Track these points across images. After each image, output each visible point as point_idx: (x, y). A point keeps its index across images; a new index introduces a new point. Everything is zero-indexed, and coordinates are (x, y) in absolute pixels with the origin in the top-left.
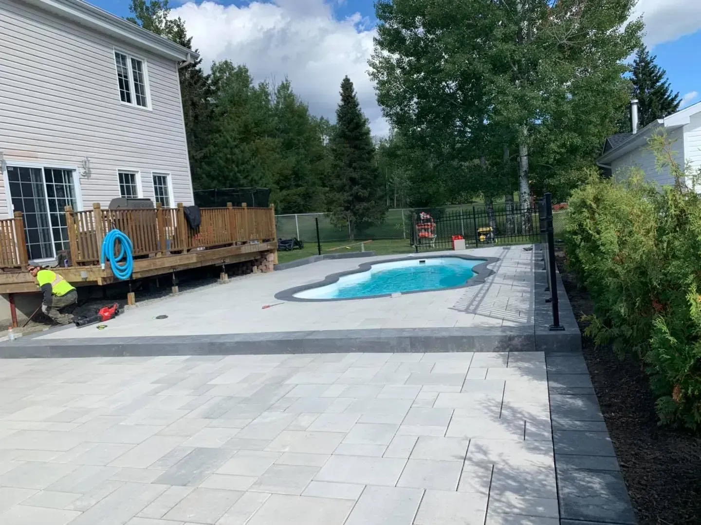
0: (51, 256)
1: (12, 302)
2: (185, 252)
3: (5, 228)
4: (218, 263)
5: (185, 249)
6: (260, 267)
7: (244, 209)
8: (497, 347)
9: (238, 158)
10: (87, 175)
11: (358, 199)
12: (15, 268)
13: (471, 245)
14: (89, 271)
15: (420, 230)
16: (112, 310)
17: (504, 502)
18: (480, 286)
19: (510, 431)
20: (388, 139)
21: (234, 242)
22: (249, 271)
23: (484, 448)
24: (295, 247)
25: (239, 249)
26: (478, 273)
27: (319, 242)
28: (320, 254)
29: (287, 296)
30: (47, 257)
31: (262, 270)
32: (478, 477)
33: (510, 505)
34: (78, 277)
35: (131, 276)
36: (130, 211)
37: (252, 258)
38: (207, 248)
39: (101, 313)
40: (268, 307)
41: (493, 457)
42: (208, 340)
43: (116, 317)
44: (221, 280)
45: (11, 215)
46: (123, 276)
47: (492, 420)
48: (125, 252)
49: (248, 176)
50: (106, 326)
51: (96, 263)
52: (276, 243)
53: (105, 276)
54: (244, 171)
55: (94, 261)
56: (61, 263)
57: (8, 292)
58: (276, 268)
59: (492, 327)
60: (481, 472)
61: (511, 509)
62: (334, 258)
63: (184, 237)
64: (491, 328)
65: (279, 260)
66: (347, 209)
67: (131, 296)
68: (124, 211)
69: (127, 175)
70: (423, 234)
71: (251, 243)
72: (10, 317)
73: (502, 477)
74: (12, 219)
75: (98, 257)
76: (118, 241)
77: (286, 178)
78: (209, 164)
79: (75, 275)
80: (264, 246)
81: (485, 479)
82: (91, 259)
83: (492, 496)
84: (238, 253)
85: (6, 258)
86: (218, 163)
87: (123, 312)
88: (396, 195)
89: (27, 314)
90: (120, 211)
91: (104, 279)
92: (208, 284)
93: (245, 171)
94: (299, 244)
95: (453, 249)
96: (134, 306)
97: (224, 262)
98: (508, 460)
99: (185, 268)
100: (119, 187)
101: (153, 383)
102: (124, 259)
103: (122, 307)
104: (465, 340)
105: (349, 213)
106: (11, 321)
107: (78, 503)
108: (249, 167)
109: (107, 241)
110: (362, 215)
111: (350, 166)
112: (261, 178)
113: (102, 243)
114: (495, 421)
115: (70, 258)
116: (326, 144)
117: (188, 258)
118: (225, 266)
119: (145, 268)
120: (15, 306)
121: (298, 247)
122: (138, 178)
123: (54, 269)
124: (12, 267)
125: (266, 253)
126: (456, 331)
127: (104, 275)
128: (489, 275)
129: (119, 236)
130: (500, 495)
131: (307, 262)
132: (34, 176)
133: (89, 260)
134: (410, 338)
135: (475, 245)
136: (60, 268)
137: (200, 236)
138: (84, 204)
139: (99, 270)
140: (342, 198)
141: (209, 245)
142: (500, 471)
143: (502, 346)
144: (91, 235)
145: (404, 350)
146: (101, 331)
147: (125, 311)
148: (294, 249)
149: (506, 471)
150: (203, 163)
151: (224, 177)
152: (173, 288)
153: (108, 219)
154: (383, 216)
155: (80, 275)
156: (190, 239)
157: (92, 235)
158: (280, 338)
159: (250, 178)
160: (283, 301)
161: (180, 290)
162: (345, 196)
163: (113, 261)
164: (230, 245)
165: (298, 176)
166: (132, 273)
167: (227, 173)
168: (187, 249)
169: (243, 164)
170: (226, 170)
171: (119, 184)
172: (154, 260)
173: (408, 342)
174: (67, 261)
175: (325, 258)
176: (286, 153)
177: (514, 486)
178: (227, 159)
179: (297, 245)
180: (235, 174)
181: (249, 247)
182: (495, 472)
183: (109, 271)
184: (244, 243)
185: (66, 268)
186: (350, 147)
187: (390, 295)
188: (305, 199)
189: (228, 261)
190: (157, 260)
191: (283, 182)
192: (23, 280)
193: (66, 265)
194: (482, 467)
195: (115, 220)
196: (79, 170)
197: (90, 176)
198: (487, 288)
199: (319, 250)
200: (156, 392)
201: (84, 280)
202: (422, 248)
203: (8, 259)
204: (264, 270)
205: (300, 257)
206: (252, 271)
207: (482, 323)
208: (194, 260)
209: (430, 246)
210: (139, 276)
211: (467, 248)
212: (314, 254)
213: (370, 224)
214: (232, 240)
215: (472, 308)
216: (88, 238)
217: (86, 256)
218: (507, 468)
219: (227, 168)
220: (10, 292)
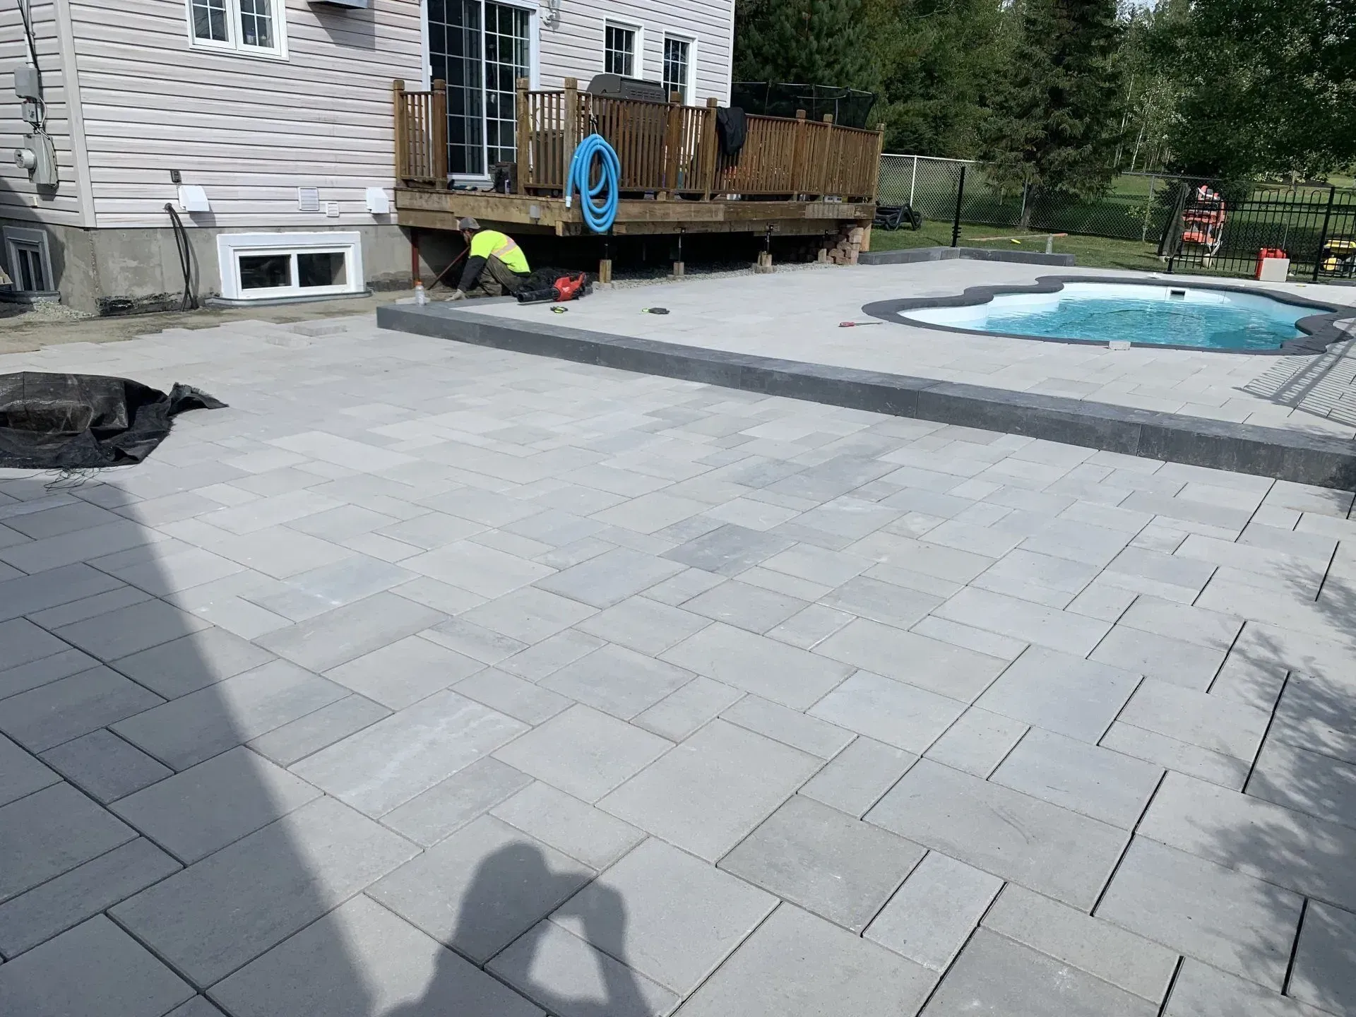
0: (480, 172)
1: (415, 243)
2: (707, 199)
3: (416, 108)
4: (759, 229)
5: (708, 192)
6: (833, 252)
7: (826, 127)
8: (1331, 479)
9: (821, 21)
10: (553, 23)
11: (1057, 137)
12: (424, 182)
13: (1301, 276)
14: (543, 207)
15: (1188, 226)
16: (576, 284)
17: (1302, 732)
18: (1313, 358)
19: (1336, 626)
20: (1152, 10)
21: (796, 193)
22: (809, 257)
23: (1274, 642)
24: (903, 224)
25: (803, 207)
26: (1309, 333)
27: (957, 223)
28: (954, 245)
29: (887, 311)
30: (473, 172)
31: (835, 258)
32: (1256, 683)
33: (1313, 738)
34: (523, 215)
35: (610, 230)
36: (625, 102)
37: (822, 232)
38: (743, 198)
39: (559, 284)
40: (852, 325)
41: (1292, 658)
42: (742, 363)
43: (581, 299)
44: (758, 265)
45: (426, 87)
46: (598, 225)
47: (1300, 600)
48: (607, 182)
49: (836, 61)
50: (566, 310)
51: (556, 193)
52: (873, 206)
53: (570, 221)
54: (829, 50)
55: (553, 190)
56: (498, 186)
57: (411, 223)
58: (864, 259)
59: (1330, 438)
60: (1262, 676)
61: (1316, 745)
62: (983, 257)
63: (710, 168)
64: (1327, 439)
65: (871, 246)
66: (1029, 156)
67: (606, 266)
68: (615, 100)
69: (619, 32)
70: (1195, 235)
71: (826, 200)
72: (410, 269)
73: (1306, 695)
74: (429, 93)
75: (562, 183)
76: (598, 158)
77: (906, 77)
78: (761, 29)
79: (520, 210)
80: (848, 211)
81: (1269, 690)
82: (550, 185)
83: (1279, 719)
84: (797, 217)
85: (412, 163)
86: (782, 28)
87: (590, 292)
88: (1139, 144)
89: (436, 269)
90: (608, 99)
91: (567, 225)
92: (733, 269)
93: (832, 52)
94: (911, 218)
95: (1256, 277)
96: (608, 285)
97: (770, 231)
98: (1324, 671)
99: (702, 230)
100: (604, 54)
101: (648, 414)
102: (603, 195)
103: (589, 283)
104: (1263, 452)
105: (1030, 166)
106: (411, 276)
107: (551, 557)
108: (842, 42)
109: (581, 157)
110: (1058, 176)
111: (1057, 61)
112: (861, 69)
113: (572, 157)
114: (1306, 604)
115: (515, 178)
116: (1008, 8)
117: (710, 211)
118: (771, 238)
119: (636, 217)
120: (419, 253)
121: (909, 224)
122: (639, 40)
123: (488, 194)
124: (421, 181)
125: (849, 226)
126: (1247, 431)
127: (568, 217)
128: (1338, 340)
129: (603, 149)
130: (1298, 719)
131: (926, 258)
132: (467, 14)
133: (546, 186)
134: (1143, 427)
135: (1311, 277)
136: (497, 195)
137: (735, 173)
138: (541, 79)
139: (560, 208)
140: (1023, 131)
141: (750, 192)
142: (1303, 685)
143: (1345, 478)
144: (554, 139)
145: (1123, 449)
146: (557, 315)
147: (594, 290)
148: (901, 228)
149: (1315, 686)
150: (752, 26)
151: (786, 59)
152: (676, 264)
153: (587, 112)
154: (1105, 184)
155: (528, 213)
156: (719, 173)
157: (557, 140)
158: (875, 381)
159: (837, 67)
160: (879, 320)
161: (686, 272)
162: (1032, 128)
163: (586, 194)
164: (787, 197)
165: (932, 74)
166: (614, 223)
167: (794, 52)
168: (710, 192)
169: (830, 35)
170: (794, 44)
171: (604, 49)
172: (652, 206)
173: (1136, 433)
174: (509, 184)
175: (962, 254)
176: (917, 20)
177: (1329, 713)
178: (801, 21)
179: (908, 221)
180: (811, 53)
181: (821, 206)
182: (1292, 683)
183: (576, 212)
184: (813, 198)
185: (507, 195)
186: (1068, 17)
187: (1107, 343)
188: (936, 128)
189: (777, 230)
190: (657, 207)
191: (900, 84)
192: (436, 206)
193: (507, 190)
194: (1266, 670)
195: (597, 117)
196: (541, 13)
197: (558, 26)
198: (1327, 364)
199: (955, 237)
200: (654, 430)
201: (534, 223)
202: (1182, 266)
203: (416, 166)
204: (838, 260)
205: (913, 245)
206: (816, 259)
207: (1310, 427)
208: (720, 217)
209: (1201, 264)
210: (623, 231)
211: (1289, 280)
212: (940, 244)
213: (1072, 199)
214: (792, 189)
215: (1289, 395)
216: (550, 145)
217: (542, 177)
218: (1317, 681)
219: (798, 41)
220: (415, 225)
